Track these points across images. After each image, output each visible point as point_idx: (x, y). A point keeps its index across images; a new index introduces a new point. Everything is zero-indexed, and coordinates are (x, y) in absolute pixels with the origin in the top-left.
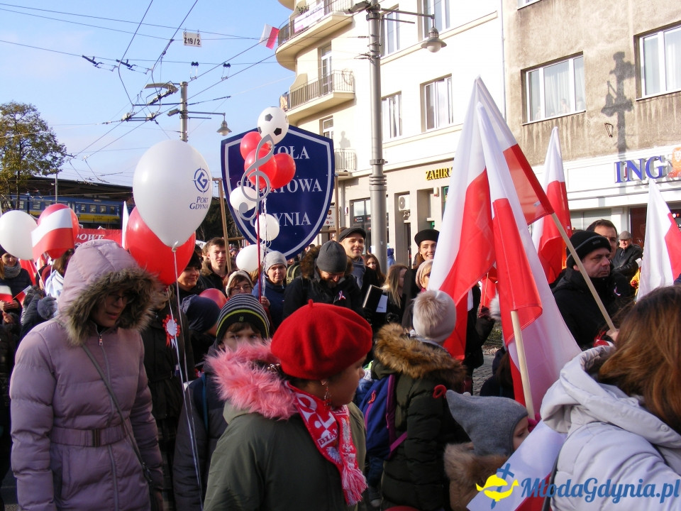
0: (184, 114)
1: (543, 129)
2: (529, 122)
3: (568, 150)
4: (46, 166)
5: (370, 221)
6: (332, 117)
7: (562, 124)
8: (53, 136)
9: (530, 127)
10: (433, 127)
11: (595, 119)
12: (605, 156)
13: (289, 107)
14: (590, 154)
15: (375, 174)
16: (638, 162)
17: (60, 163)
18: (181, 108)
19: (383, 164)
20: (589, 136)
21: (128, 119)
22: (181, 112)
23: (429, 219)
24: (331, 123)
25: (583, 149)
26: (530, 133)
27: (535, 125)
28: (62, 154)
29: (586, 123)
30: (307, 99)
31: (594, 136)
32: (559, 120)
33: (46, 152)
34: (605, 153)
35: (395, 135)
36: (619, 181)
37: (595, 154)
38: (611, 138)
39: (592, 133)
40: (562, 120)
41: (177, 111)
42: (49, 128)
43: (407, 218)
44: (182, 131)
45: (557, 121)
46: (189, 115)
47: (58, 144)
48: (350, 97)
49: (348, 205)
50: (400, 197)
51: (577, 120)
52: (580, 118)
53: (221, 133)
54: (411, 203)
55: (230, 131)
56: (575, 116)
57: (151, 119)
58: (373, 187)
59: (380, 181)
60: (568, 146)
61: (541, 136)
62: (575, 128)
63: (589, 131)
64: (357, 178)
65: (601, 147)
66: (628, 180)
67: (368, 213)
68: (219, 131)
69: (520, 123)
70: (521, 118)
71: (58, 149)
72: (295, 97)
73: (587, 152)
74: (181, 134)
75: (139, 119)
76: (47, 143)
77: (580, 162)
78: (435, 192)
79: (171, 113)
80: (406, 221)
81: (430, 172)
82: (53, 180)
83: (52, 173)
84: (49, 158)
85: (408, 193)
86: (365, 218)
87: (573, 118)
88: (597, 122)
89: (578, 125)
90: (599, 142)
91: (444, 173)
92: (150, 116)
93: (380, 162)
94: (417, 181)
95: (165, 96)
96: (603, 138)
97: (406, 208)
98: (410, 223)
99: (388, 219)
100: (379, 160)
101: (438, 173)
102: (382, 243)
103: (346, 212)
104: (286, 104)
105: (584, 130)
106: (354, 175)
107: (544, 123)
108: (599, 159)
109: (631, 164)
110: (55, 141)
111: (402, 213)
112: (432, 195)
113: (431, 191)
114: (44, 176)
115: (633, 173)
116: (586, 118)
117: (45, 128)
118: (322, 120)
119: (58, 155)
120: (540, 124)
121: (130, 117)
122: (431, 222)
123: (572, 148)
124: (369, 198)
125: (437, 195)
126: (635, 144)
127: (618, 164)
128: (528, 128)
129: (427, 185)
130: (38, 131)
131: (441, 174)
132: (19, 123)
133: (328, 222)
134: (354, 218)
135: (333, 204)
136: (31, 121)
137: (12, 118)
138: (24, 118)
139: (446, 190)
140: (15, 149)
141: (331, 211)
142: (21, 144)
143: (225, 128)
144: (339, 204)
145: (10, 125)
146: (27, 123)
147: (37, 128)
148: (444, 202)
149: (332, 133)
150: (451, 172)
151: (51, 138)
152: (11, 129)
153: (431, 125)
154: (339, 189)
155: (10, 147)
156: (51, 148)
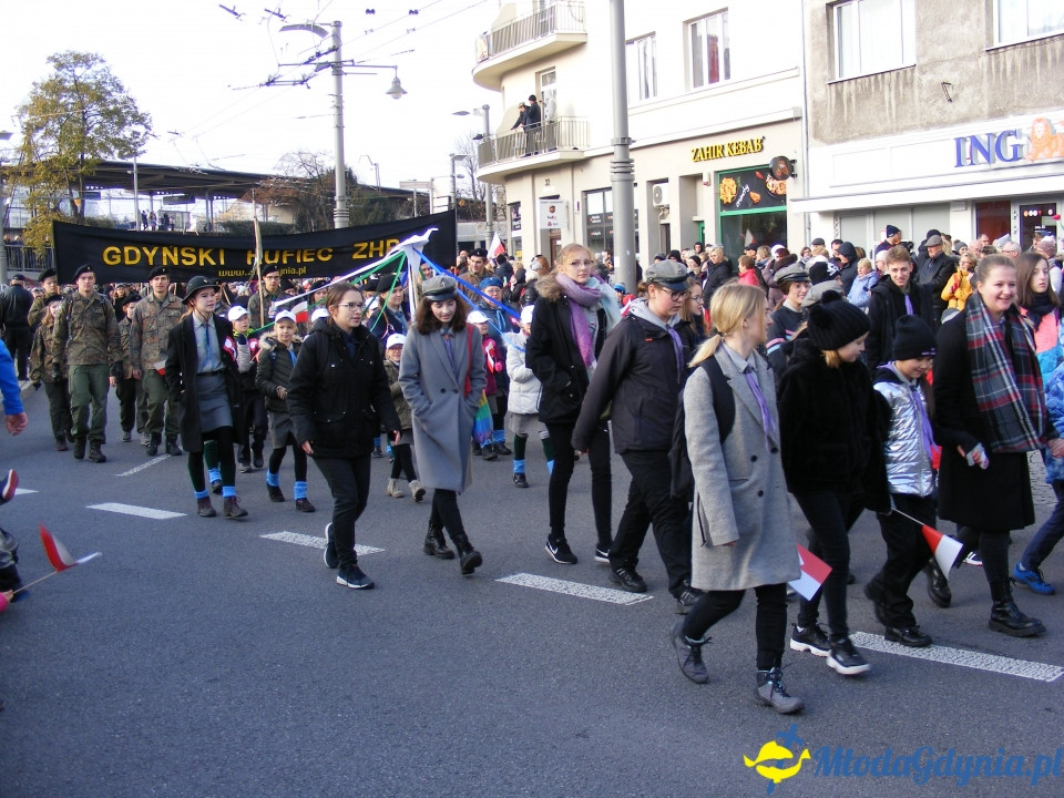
0: (337, 68)
1: (857, 89)
2: (838, 79)
3: (891, 120)
4: (123, 145)
5: (611, 221)
6: (554, 68)
7: (884, 83)
8: (132, 100)
9: (839, 86)
10: (702, 84)
11: (928, 77)
12: (943, 130)
13: (489, 55)
14: (922, 125)
15: (618, 157)
16: (985, 138)
17: (143, 140)
18: (332, 58)
19: (629, 143)
20: (920, 100)
21: (268, 84)
22: (333, 66)
23: (697, 218)
24: (552, 78)
25: (913, 118)
26: (839, 95)
27: (846, 83)
28: (147, 127)
29: (916, 83)
30: (518, 41)
31: (927, 101)
32: (880, 76)
33: (122, 124)
34: (942, 124)
35: (647, 95)
36: (959, 164)
37: (928, 126)
38: (950, 105)
39: (925, 95)
40: (883, 78)
41: (327, 65)
42: (125, 89)
43: (663, 217)
45: (876, 81)
46: (344, 69)
47: (140, 111)
48: (579, 40)
49: (579, 198)
50: (655, 186)
51: (904, 76)
52: (909, 74)
53: (392, 96)
54: (671, 195)
55: (405, 93)
56: (901, 72)
57: (302, 83)
58: (617, 177)
60: (891, 114)
61: (853, 100)
62: (901, 88)
63: (920, 93)
64: (590, 158)
65: (937, 116)
66: (972, 164)
67: (608, 210)
68: (389, 93)
69: (824, 79)
70: (826, 73)
71: (139, 119)
72: (499, 39)
73: (917, 122)
74: (334, 98)
75: (285, 83)
76: (124, 111)
77: (908, 136)
78: (705, 179)
80: (663, 222)
81: (697, 150)
82: (130, 166)
83: (129, 156)
84: (126, 133)
85: (666, 180)
86: (606, 217)
87: (898, 74)
88: (930, 81)
89: (906, 84)
90: (934, 108)
91: (719, 152)
92: (301, 79)
93: (625, 142)
94: (679, 162)
96: (941, 102)
97: (664, 202)
98: (668, 225)
99: (637, 218)
100: (624, 138)
101: (706, 152)
102: (628, 253)
103: (576, 208)
104: (485, 48)
105: (913, 92)
106: (587, 155)
107: (859, 80)
108: (935, 133)
109: (975, 141)
110: (136, 108)
111: (658, 209)
112: (700, 185)
113: (697, 178)
114: (119, 160)
115: (979, 154)
116: (917, 74)
117: (120, 88)
118: (540, 72)
119: (140, 129)
120: (853, 82)
121: (273, 81)
122: (700, 222)
123: (897, 117)
124: (610, 189)
125: (707, 184)
126: (981, 111)
127: (959, 142)
128: (836, 88)
129: (693, 169)
130: (109, 93)
131: (713, 153)
132: (81, 80)
133: (550, 224)
134: (588, 218)
135: (557, 197)
136: (99, 77)
137: (70, 73)
138: (89, 72)
139: (722, 175)
140: (74, 121)
141: (553, 207)
142: (84, 113)
143: (397, 90)
144: (566, 196)
145: (67, 84)
146: (92, 80)
147: (109, 88)
148: (717, 194)
149: (555, 92)
150: (727, 150)
151: (130, 103)
152: (68, 90)
153: (698, 82)
154: (566, 175)
155: (68, 117)
156: (130, 118)
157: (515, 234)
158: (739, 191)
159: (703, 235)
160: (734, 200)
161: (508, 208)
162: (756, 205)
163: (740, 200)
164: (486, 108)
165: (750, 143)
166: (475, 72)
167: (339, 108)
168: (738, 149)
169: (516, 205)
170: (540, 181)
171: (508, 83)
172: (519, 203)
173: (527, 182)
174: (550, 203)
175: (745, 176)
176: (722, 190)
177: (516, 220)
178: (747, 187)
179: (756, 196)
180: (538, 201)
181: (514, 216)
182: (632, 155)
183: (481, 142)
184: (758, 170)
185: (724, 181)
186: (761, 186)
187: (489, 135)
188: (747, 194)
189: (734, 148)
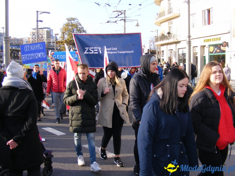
0: (125, 20)
5: (185, 55)
6: (172, 21)
8: (83, 27)
10: (206, 25)
13: (158, 18)
15: (188, 40)
18: (124, 19)
19: (190, 37)
22: (124, 20)
23: (204, 55)
24: (172, 23)
30: (164, 15)
33: (81, 32)
35: (193, 27)
41: (123, 20)
42: (82, 25)
43: (196, 55)
44: (124, 26)
46: (126, 21)
47: (84, 30)
48: (178, 15)
49: (177, 50)
50: (194, 48)
53: (137, 26)
54: (198, 50)
55: (139, 26)
57: (115, 22)
59: (189, 43)
64: (180, 41)
67: (184, 53)
72: (161, 15)
74: (124, 27)
75: (111, 22)
76: (81, 30)
78: (206, 46)
79: (121, 20)
80: (196, 56)
81: (205, 40)
85: (197, 47)
91: (210, 40)
93: (189, 37)
95: (120, 15)
97: (196, 52)
100: (189, 36)
101: (207, 40)
103: (176, 52)
104: (157, 17)
106: (179, 40)
111: (195, 53)
112: (205, 47)
113: (205, 46)
117: (81, 25)
118: (169, 22)
121: (109, 22)
122: (205, 56)
125: (207, 48)
129: (203, 44)
130: (78, 26)
131: (208, 40)
132: (73, 23)
133: (170, 56)
134: (179, 55)
135: (172, 50)
136: (76, 23)
137: (70, 22)
138: (74, 22)
139: (210, 46)
140: (71, 31)
141: (171, 52)
142: (73, 30)
143: (137, 25)
144: (174, 50)
145: (70, 24)
146: (75, 23)
147: (78, 25)
148: (209, 50)
149: (172, 27)
150: (212, 40)
151: (82, 28)
152: (70, 25)
153: (205, 24)
154: (174, 45)
155: (70, 31)
156: (82, 31)
157: (163, 58)
158: (214, 49)
159: (205, 59)
160: (213, 52)
161: (161, 52)
162: (218, 53)
163: (214, 51)
164: (157, 30)
165: (217, 38)
166: (155, 22)
167: (125, 29)
168: (214, 40)
169: (163, 51)
170: (169, 46)
171: (162, 24)
172: (164, 51)
173: (166, 46)
174: (171, 51)
175: (216, 46)
176: (210, 49)
177: (163, 55)
178: (216, 49)
179: (218, 51)
180: (168, 51)
181: (163, 54)
182: (191, 40)
183: (156, 37)
184: (219, 45)
185: (211, 47)
186: (219, 48)
187: (157, 36)
188: (216, 50)
189: (213, 39)
